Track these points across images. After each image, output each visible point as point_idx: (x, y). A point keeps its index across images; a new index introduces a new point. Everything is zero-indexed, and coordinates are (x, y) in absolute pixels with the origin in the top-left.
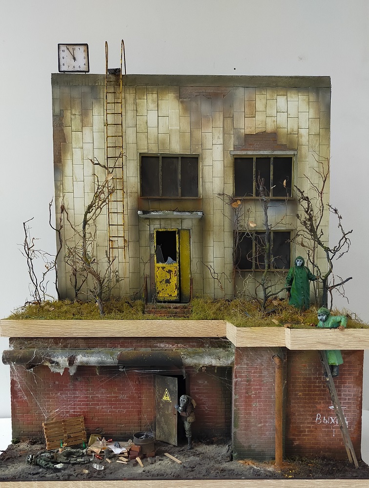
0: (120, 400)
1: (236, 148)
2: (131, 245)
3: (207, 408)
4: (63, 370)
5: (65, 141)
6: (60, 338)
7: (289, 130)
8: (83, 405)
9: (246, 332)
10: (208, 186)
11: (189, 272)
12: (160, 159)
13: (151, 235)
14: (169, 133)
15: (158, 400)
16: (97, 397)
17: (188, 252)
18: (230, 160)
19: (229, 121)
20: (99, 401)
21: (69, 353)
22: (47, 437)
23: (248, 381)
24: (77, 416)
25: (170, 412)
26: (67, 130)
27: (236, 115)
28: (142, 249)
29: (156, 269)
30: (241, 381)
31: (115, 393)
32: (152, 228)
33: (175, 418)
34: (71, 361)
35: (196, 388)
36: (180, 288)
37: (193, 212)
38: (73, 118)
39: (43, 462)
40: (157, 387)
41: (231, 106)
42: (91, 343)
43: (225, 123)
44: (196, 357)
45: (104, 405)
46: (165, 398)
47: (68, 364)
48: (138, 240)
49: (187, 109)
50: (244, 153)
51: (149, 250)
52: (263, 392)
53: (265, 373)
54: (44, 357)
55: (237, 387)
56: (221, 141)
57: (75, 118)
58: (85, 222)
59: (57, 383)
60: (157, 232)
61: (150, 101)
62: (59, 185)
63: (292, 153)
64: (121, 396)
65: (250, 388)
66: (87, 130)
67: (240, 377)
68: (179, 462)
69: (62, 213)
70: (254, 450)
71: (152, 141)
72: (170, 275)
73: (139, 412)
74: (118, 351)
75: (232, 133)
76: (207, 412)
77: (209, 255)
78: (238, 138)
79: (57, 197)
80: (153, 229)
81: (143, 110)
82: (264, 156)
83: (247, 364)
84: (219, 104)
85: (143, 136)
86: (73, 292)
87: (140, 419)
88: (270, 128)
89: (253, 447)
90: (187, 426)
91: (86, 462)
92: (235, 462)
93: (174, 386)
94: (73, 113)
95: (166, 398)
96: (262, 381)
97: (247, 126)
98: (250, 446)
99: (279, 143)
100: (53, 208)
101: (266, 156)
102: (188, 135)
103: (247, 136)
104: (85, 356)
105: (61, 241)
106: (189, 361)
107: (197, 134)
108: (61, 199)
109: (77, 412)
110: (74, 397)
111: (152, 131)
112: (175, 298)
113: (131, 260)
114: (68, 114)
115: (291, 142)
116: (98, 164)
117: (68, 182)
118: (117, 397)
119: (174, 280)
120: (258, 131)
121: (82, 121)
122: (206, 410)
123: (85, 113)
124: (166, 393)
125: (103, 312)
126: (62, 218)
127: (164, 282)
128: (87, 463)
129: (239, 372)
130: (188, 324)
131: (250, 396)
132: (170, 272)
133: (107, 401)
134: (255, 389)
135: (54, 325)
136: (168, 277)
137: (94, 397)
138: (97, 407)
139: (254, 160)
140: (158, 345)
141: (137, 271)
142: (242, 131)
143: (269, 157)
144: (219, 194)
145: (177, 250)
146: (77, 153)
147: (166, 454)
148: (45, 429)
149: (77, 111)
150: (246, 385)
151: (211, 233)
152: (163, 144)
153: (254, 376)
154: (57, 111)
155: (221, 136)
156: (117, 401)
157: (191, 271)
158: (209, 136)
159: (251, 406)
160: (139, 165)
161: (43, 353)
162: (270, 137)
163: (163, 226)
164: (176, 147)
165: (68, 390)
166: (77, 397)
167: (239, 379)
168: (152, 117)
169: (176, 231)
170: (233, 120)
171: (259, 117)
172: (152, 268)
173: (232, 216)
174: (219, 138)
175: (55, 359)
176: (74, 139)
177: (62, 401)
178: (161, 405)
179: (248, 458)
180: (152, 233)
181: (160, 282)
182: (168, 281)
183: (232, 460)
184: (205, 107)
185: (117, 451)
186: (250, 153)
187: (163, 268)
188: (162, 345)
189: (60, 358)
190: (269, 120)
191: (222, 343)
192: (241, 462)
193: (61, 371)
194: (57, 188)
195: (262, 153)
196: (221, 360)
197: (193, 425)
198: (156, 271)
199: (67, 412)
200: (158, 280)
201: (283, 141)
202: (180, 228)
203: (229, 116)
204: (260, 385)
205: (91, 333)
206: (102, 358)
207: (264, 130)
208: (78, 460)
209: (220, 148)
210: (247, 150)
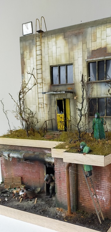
0: (33, 172)
1: (88, 58)
10: (77, 77)
12: (58, 67)
14: (61, 55)
18: (86, 64)
19: (85, 45)
26: (25, 60)
27: (88, 41)
28: (52, 108)
30: (57, 172)
31: (31, 169)
41: (86, 38)
43: (83, 46)
48: (50, 104)
49: (67, 43)
50: (91, 60)
51: (55, 108)
55: (56, 175)
56: (82, 55)
57: (28, 54)
61: (53, 42)
65: (61, 176)
66: (31, 58)
70: (63, 204)
73: (39, 178)
75: (86, 50)
78: (89, 53)
80: (56, 99)
82: (101, 60)
84: (81, 38)
85: (51, 58)
87: (40, 181)
88: (103, 46)
91: (6, 196)
97: (94, 46)
99: (107, 52)
102: (68, 55)
103: (93, 51)
107: (72, 53)
111: (54, 55)
120: (98, 47)
121: (30, 55)
131: (61, 180)
132: (61, 118)
136: (61, 120)
139: (97, 62)
142: (91, 49)
143: (104, 60)
145: (63, 108)
149: (28, 51)
150: (59, 175)
151: (78, 99)
152: (59, 60)
153: (62, 171)
154: (22, 52)
155: (82, 53)
157: (70, 117)
158: (76, 54)
162: (103, 50)
164: (63, 61)
170: (86, 44)
171: (98, 41)
174: (80, 54)
176: (27, 63)
181: (59, 122)
184: (75, 40)
186: (94, 59)
190: (103, 41)
195: (100, 58)
198: (57, 117)
201: (110, 51)
202: (66, 98)
203: (84, 42)
204: (64, 175)
207: (100, 47)
208: (4, 195)
209: (81, 58)
210: (93, 58)
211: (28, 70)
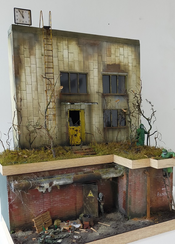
1: (103, 71)
2: (57, 118)
5: (21, 62)
7: (125, 64)
10: (92, 88)
12: (69, 74)
14: (74, 62)
15: (85, 196)
16: (55, 200)
17: (84, 120)
18: (101, 75)
19: (100, 57)
20: (56, 202)
21: (49, 181)
26: (22, 56)
27: (103, 55)
28: (62, 120)
29: (69, 129)
30: (132, 184)
32: (67, 109)
34: (51, 184)
38: (25, 50)
41: (101, 50)
42: (52, 174)
44: (107, 174)
47: (48, 186)
48: (60, 115)
49: (81, 50)
50: (107, 73)
52: (140, 187)
55: (130, 187)
56: (97, 67)
57: (26, 50)
61: (64, 44)
62: (18, 86)
63: (126, 74)
65: (135, 186)
66: (32, 57)
67: (132, 182)
68: (109, 226)
69: (21, 102)
71: (65, 65)
73: (76, 204)
74: (72, 176)
75: (101, 63)
77: (93, 121)
78: (104, 66)
79: (17, 93)
81: (61, 49)
82: (115, 75)
83: (134, 176)
84: (96, 49)
85: (61, 62)
87: (76, 207)
88: (117, 62)
89: (136, 212)
90: (102, 207)
92: (130, 220)
94: (25, 47)
96: (140, 182)
97: (109, 60)
99: (121, 69)
102: (82, 63)
103: (108, 65)
105: (21, 117)
107: (86, 63)
108: (20, 94)
110: (43, 202)
111: (66, 60)
112: (79, 143)
114: (22, 48)
115: (125, 69)
117: (23, 85)
118: (65, 198)
119: (79, 135)
120: (113, 63)
121: (30, 52)
123: (31, 48)
124: (90, 192)
127: (74, 136)
131: (135, 190)
132: (77, 130)
133: (60, 201)
134: (137, 186)
136: (76, 133)
137: (53, 200)
139: (111, 76)
140: (84, 169)
141: (60, 131)
142: (106, 63)
144: (97, 92)
145: (80, 120)
146: (28, 70)
149: (27, 47)
151: (94, 111)
152: (71, 67)
153: (137, 181)
154: (16, 45)
155: (97, 65)
156: (65, 200)
158: (92, 64)
159: (136, 194)
162: (117, 66)
163: (72, 108)
164: (77, 69)
165: (40, 199)
166: (45, 202)
168: (65, 53)
169: (79, 110)
170: (102, 57)
171: (113, 57)
173: (103, 102)
175: (42, 185)
176: (25, 62)
177: (37, 205)
180: (67, 111)
182: (76, 135)
183: (128, 219)
184: (90, 50)
185: (77, 226)
186: (109, 73)
187: (73, 129)
189: (45, 184)
190: (117, 58)
193: (44, 191)
194: (17, 88)
195: (114, 73)
196: (117, 174)
199: (40, 211)
200: (71, 135)
202: (80, 108)
203: (100, 55)
206: (65, 181)
207: (114, 63)
208: (64, 236)
209: (97, 70)
211: (26, 71)
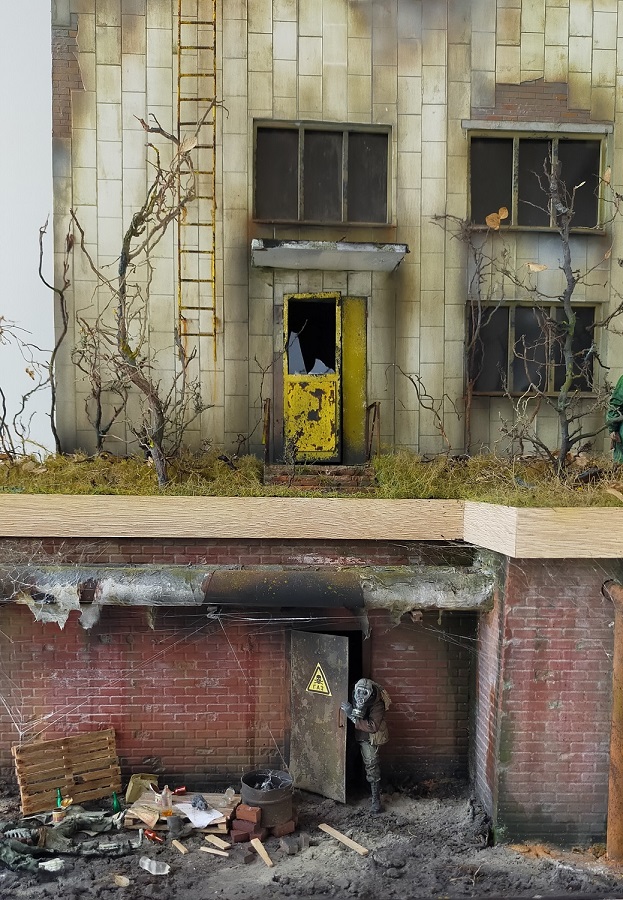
0: (203, 691)
1: (475, 113)
2: (230, 329)
3: (411, 710)
4: (65, 617)
5: (79, 85)
6: (58, 539)
7: (596, 77)
8: (114, 701)
9: (541, 520)
10: (411, 197)
11: (362, 394)
12: (301, 134)
13: (276, 309)
14: (323, 76)
15: (295, 691)
16: (147, 682)
17: (362, 350)
18: (461, 141)
19: (460, 51)
20: (154, 692)
21: (80, 573)
22: (23, 781)
23: (538, 645)
24: (98, 728)
25: (327, 719)
26: (86, 61)
27: (475, 38)
28: (256, 342)
29: (287, 388)
30: (522, 646)
31: (192, 673)
32: (279, 293)
33: (342, 737)
34: (87, 595)
35: (386, 661)
36: (341, 431)
37: (385, 244)
38: (99, 36)
39: (11, 854)
40: (294, 660)
41: (466, 18)
42: (136, 550)
43: (452, 55)
44: (399, 585)
45: (165, 701)
46: (314, 686)
47: (77, 602)
48: (246, 320)
49: (364, 22)
50: (493, 125)
51: (270, 343)
52: (575, 674)
53: (583, 625)
54: (17, 584)
55: (511, 660)
56: (441, 97)
57: (106, 33)
58: (126, 259)
59: (50, 648)
60: (293, 303)
61: (280, 1)
62: (63, 186)
63: (601, 129)
64: (206, 682)
65: (544, 663)
66: (131, 63)
67: (519, 634)
68: (362, 850)
69: (68, 251)
70: (549, 819)
71: (283, 90)
72: (320, 400)
73: (251, 719)
74: (204, 571)
75: (467, 78)
76: (411, 719)
77: (409, 356)
78: (481, 90)
79: (58, 215)
80: (281, 294)
81: (262, 21)
82: (538, 136)
83: (538, 603)
84: (439, 14)
85: (262, 81)
86: (93, 437)
87: (251, 735)
88: (553, 71)
89: (545, 812)
90: (369, 754)
91: (121, 851)
92: (501, 850)
93: (341, 656)
94: (101, 20)
95: (319, 685)
96: (573, 646)
97: (503, 65)
98: (538, 809)
99: (573, 106)
100: (49, 238)
101: (543, 136)
102: (366, 81)
103: (501, 87)
104: (122, 582)
105: (65, 317)
106: (380, 596)
107: (388, 79)
108: (67, 220)
109: (98, 719)
110: (92, 684)
111: (285, 69)
112: (330, 455)
113: (229, 367)
114: (88, 24)
115: (600, 105)
116: (159, 130)
117: (84, 181)
118: (195, 682)
119: (329, 413)
120: (527, 76)
121: (121, 41)
122: (410, 715)
123: (128, 22)
124: (319, 673)
125: (166, 479)
126: (70, 263)
127: (305, 418)
128: (124, 855)
129: (517, 623)
130: (373, 507)
131: (542, 685)
132: (318, 393)
133: (173, 692)
134: (556, 666)
135: (46, 506)
136: (315, 407)
137: (142, 682)
138: (149, 707)
139: (516, 142)
140: (299, 558)
141: (242, 393)
142: (491, 76)
143: (550, 136)
144: (437, 218)
145: (338, 342)
146: (108, 115)
147: (323, 827)
148: (20, 762)
149: (109, 18)
150: (535, 656)
151: (416, 306)
152: (309, 99)
153: (555, 634)
154: (63, 15)
155: (442, 85)
156: (196, 691)
157: (366, 392)
158: (414, 85)
159: (543, 707)
160: (251, 144)
161: (14, 574)
162: (553, 92)
163: (304, 285)
164: (338, 108)
165: (78, 666)
166: (100, 684)
167: (516, 641)
168: (284, 37)
169: (335, 298)
170: (469, 51)
171: (530, 46)
172: (277, 385)
173: (465, 267)
174: (436, 89)
175: (46, 589)
176: (100, 82)
177: (60, 691)
178: (305, 703)
179: (531, 838)
180: (278, 302)
181: (296, 418)
182: (314, 416)
183: (491, 844)
184: (406, 20)
185: (200, 819)
186: (507, 126)
187: (304, 385)
188: (308, 559)
189: (58, 587)
190: (551, 53)
191: (457, 554)
192: (517, 848)
193: (61, 620)
194: (58, 193)
195: (533, 126)
196: (460, 593)
197: (382, 751)
198: (285, 392)
199: (75, 719)
200: (291, 412)
201: (583, 102)
202: (344, 293)
203: (459, 40)
204: (568, 656)
205: (136, 527)
206: (164, 586)
207: (539, 75)
208: (102, 846)
209: (441, 111)
210: (501, 119)
211: (100, 120)
